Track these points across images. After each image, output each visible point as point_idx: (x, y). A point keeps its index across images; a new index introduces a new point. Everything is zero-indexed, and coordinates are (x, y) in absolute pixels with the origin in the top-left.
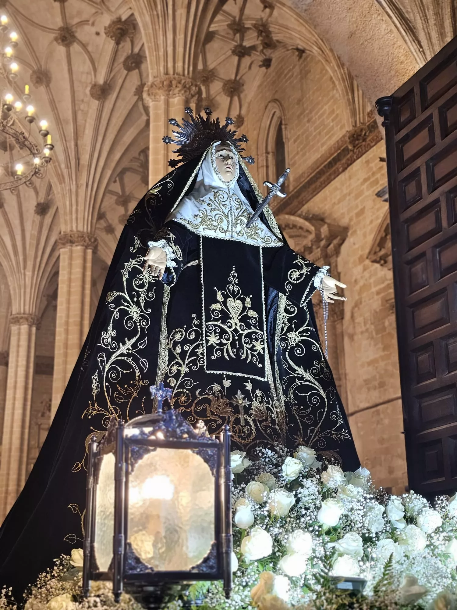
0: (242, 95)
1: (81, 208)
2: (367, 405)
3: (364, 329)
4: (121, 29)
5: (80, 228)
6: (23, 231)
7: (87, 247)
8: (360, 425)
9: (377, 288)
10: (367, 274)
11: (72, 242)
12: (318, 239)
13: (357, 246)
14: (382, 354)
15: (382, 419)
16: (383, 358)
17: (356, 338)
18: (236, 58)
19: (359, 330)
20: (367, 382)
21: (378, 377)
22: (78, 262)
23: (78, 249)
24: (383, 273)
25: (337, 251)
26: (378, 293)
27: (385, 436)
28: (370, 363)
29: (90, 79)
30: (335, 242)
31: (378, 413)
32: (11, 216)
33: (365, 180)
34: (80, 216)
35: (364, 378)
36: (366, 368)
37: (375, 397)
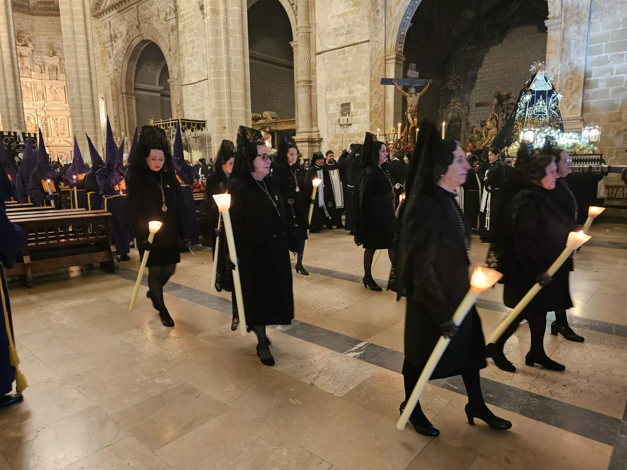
2: (334, 47)
8: (326, 61)
14: (352, 9)
15: (346, 57)
16: (351, 12)
20: (335, 30)
21: (345, 26)
27: (348, 69)
28: (339, 16)
31: (344, 53)
35: (333, 27)
36: (336, 19)
37: (342, 41)
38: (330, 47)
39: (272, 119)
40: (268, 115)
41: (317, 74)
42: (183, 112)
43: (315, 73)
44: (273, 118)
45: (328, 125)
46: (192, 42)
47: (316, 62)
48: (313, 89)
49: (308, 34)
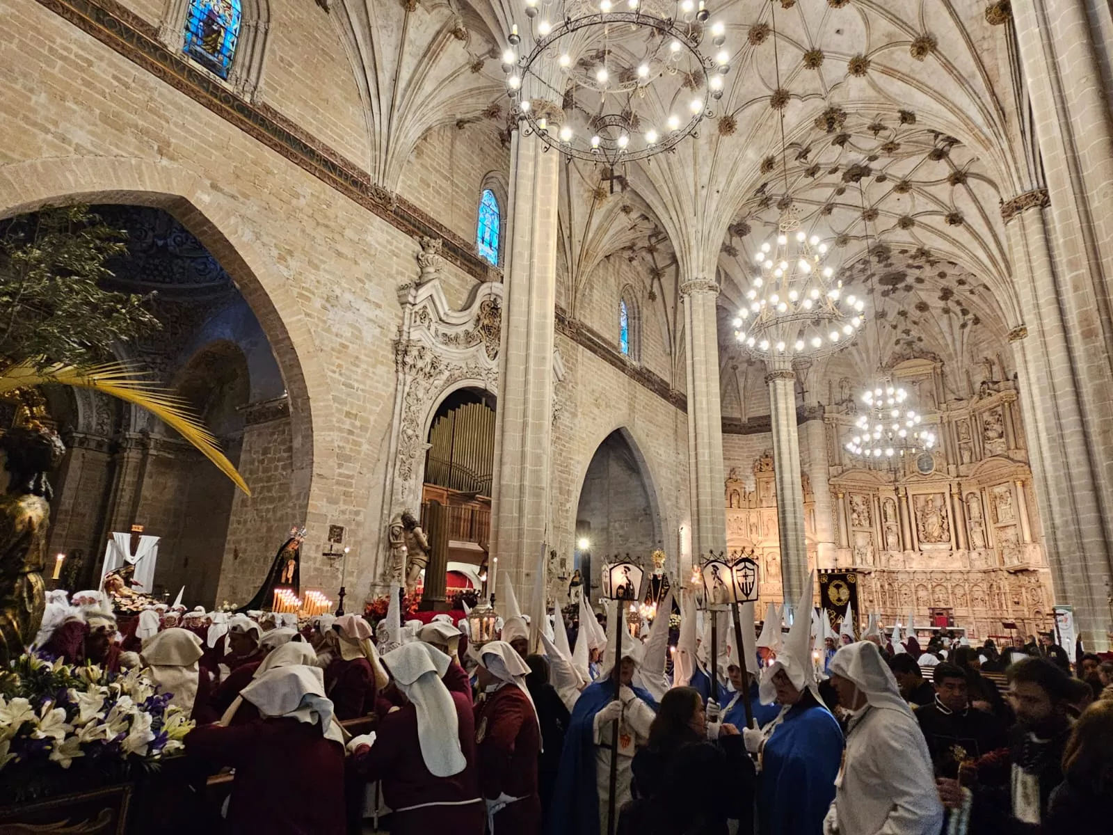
22: (1034, 227)
29: (983, 6)
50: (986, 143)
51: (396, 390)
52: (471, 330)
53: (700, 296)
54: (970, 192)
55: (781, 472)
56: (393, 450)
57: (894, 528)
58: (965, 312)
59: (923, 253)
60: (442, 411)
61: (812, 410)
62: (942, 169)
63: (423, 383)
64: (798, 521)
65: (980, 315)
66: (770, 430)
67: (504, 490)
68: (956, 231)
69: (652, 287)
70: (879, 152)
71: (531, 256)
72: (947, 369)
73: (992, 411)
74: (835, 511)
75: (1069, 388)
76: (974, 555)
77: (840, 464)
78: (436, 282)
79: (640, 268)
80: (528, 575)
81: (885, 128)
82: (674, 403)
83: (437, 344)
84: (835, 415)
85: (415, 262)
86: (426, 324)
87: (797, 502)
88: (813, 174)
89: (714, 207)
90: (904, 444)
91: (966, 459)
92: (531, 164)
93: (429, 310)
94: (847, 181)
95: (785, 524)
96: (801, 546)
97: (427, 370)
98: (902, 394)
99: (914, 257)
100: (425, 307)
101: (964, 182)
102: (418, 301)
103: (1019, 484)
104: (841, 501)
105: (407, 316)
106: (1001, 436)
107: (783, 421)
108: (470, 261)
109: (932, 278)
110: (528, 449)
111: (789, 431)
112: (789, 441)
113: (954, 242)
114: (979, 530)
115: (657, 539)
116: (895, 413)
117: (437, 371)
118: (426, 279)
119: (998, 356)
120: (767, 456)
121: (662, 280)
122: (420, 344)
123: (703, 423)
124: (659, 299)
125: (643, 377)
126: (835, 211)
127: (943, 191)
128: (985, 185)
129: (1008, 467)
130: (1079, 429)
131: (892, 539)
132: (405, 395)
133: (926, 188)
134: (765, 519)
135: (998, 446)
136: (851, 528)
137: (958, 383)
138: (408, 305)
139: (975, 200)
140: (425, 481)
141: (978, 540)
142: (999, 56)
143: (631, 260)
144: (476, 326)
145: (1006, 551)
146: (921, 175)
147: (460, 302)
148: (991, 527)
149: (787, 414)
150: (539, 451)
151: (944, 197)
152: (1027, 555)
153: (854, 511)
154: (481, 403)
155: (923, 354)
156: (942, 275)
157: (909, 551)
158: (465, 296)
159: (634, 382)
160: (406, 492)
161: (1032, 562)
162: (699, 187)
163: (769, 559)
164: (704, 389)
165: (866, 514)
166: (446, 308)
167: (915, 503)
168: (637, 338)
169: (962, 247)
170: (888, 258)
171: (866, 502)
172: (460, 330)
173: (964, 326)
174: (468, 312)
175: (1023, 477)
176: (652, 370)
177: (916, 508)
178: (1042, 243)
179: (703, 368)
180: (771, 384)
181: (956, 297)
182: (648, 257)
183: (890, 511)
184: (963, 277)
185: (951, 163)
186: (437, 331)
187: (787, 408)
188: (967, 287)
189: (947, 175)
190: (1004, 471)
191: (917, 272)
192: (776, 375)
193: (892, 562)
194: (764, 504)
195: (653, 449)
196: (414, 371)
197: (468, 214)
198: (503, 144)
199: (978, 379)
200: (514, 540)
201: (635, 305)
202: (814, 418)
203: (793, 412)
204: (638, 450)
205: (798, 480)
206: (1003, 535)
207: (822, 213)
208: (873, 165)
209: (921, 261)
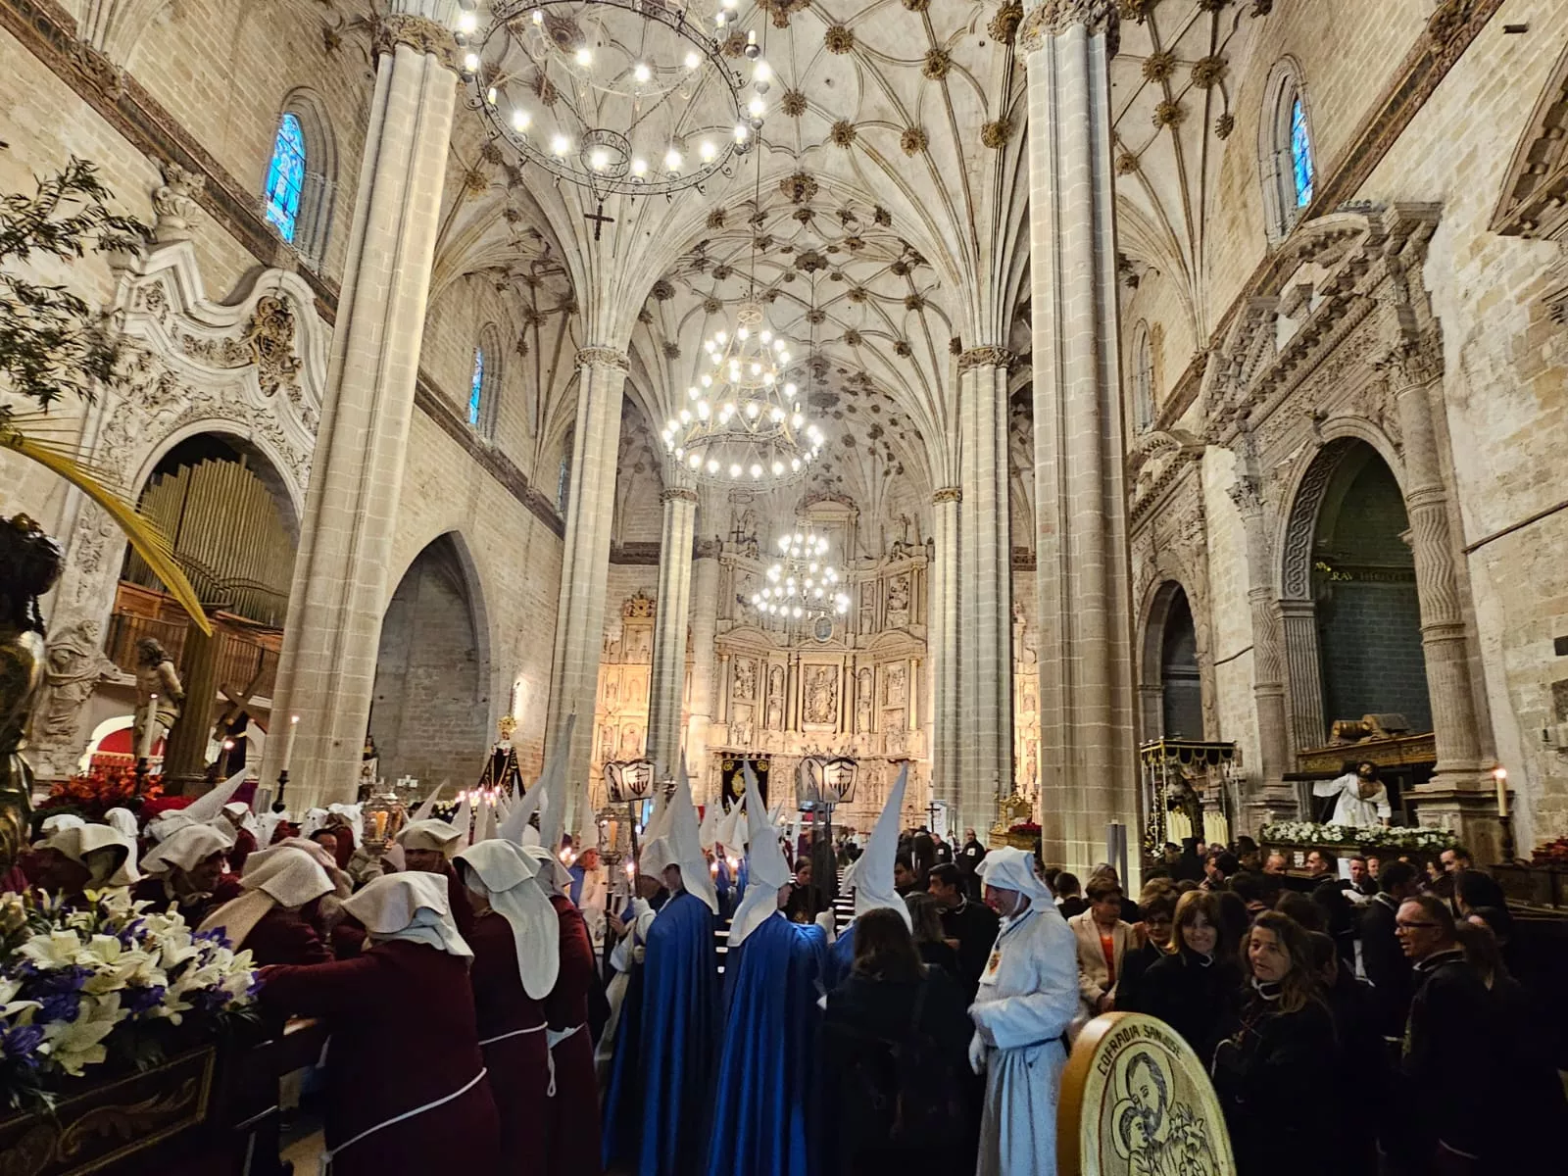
0: (1227, 81)
1: (986, 312)
2: (1509, 525)
3: (1491, 379)
4: (1012, 18)
5: (987, 341)
6: (939, 380)
7: (998, 366)
8: (1492, 565)
9: (1517, 291)
10: (1490, 272)
11: (976, 361)
12: (1378, 240)
13: (1463, 228)
14: (1541, 415)
15: (1546, 546)
16: (1540, 424)
17: (1473, 402)
18: (1209, 15)
19: (1478, 384)
20: (1505, 480)
21: (1530, 464)
22: (987, 387)
23: (986, 370)
24: (1530, 255)
25: (1421, 253)
26: (1520, 299)
27: (1557, 578)
28: (1508, 444)
29: (981, 120)
30: (1415, 236)
31: (1536, 531)
32: (922, 365)
33: (1475, 94)
34: (986, 324)
35: (1498, 474)
36: (1501, 453)
37: (1527, 504)
38: (1497, 527)
39: (1383, 736)
40: (1375, 726)
41: (1476, 602)
42: (1218, 724)
43: (1469, 603)
44: (1388, 731)
45: (1522, 750)
46: (1227, 571)
47: (1468, 573)
48: (1469, 647)
49: (1441, 506)
50: (956, 276)
51: (86, 415)
52: (236, 340)
53: (605, 372)
54: (924, 321)
55: (664, 622)
56: (68, 515)
57: (779, 703)
58: (890, 457)
59: (864, 378)
60: (169, 464)
61: (708, 546)
62: (900, 288)
63: (140, 412)
64: (676, 686)
65: (905, 465)
66: (657, 563)
67: (311, 614)
68: (903, 364)
69: (523, 335)
70: (841, 244)
71: (395, 264)
72: (862, 520)
73: (900, 578)
74: (716, 677)
75: (992, 570)
76: (858, 739)
77: (731, 619)
78: (187, 247)
79: (510, 304)
80: (337, 744)
81: (854, 219)
82: (530, 507)
83: (174, 351)
84: (734, 556)
85: (148, 201)
86: (158, 313)
87: (678, 662)
88: (763, 246)
89: (639, 254)
90: (815, 606)
91: (866, 629)
92: (410, 119)
93: (166, 290)
94: (799, 268)
95: (659, 689)
96: (674, 718)
97: (151, 391)
98: (822, 545)
99: (852, 380)
100: (159, 284)
101: (920, 310)
102: (148, 270)
103: (914, 663)
104: (725, 664)
105: (122, 290)
106: (904, 608)
107: (675, 556)
108: (249, 226)
109: (864, 409)
110: (360, 556)
111: (681, 569)
112: (680, 582)
113: (898, 375)
114: (865, 711)
115: (482, 695)
116: (814, 567)
117: (168, 396)
118: (168, 237)
119: (916, 515)
120: (642, 597)
121: (540, 329)
122: (143, 345)
123: (586, 546)
124: (531, 354)
125: (494, 462)
126: (778, 299)
127: (898, 312)
128: (939, 318)
129: (908, 643)
130: (994, 614)
131: (775, 716)
132: (103, 427)
133: (880, 304)
134: (629, 679)
135: (899, 618)
136: (731, 699)
137: (871, 540)
138: (127, 273)
139: (927, 334)
140: (124, 577)
141: (863, 722)
142: (985, 182)
143: (499, 288)
144: (246, 336)
145: (890, 737)
146: (879, 287)
147: (222, 289)
148: (879, 709)
149: (682, 546)
150: (375, 561)
151: (897, 320)
152: (909, 744)
153: (738, 678)
154: (238, 461)
155: (840, 497)
156: (876, 409)
157: (791, 732)
158: (232, 281)
159: (480, 468)
160: (86, 593)
161: (914, 751)
162: (625, 221)
163: (626, 732)
164: (593, 500)
165: (751, 684)
166: (200, 294)
167: (806, 674)
168: (492, 404)
169: (904, 382)
170: (824, 373)
171: (753, 668)
172: (219, 336)
173: (887, 473)
174: (235, 309)
175: (918, 656)
176: (507, 454)
177: (806, 681)
178: (991, 406)
179: (596, 470)
180: (667, 504)
181: (885, 438)
182: (526, 291)
183: (777, 682)
184: (896, 417)
185: (911, 283)
186: (175, 328)
187: (682, 539)
188: (898, 429)
189: (904, 296)
190: (904, 646)
191: (851, 398)
192: (676, 494)
193: (770, 743)
194: (630, 659)
195: (494, 568)
196: (125, 389)
197: (253, 147)
198: (328, 49)
199: (892, 537)
200: (321, 689)
201: (497, 355)
202: (709, 556)
203: (689, 545)
204: (472, 566)
205: (683, 634)
206: (889, 720)
207: (764, 298)
208: (832, 258)
209: (858, 387)
